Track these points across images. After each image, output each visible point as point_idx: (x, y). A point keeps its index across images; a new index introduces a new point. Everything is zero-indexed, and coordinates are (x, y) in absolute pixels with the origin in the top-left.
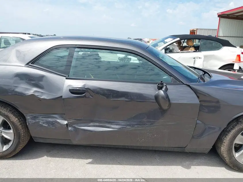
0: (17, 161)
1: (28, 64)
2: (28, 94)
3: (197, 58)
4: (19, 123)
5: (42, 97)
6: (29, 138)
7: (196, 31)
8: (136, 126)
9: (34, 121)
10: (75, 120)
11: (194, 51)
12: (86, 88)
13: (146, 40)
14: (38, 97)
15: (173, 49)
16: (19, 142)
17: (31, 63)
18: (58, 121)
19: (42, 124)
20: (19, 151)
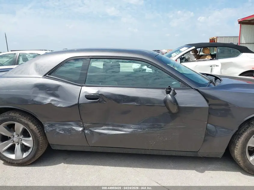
0: (36, 167)
1: (45, 75)
2: (45, 102)
3: (214, 66)
4: (38, 131)
5: (58, 106)
6: (47, 146)
7: (216, 40)
8: (146, 129)
9: (51, 129)
10: (91, 123)
11: (211, 59)
12: (99, 94)
13: (164, 51)
14: (55, 105)
15: (189, 58)
16: (38, 149)
17: (48, 75)
18: (74, 128)
19: (59, 131)
20: (38, 158)
